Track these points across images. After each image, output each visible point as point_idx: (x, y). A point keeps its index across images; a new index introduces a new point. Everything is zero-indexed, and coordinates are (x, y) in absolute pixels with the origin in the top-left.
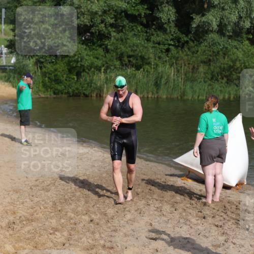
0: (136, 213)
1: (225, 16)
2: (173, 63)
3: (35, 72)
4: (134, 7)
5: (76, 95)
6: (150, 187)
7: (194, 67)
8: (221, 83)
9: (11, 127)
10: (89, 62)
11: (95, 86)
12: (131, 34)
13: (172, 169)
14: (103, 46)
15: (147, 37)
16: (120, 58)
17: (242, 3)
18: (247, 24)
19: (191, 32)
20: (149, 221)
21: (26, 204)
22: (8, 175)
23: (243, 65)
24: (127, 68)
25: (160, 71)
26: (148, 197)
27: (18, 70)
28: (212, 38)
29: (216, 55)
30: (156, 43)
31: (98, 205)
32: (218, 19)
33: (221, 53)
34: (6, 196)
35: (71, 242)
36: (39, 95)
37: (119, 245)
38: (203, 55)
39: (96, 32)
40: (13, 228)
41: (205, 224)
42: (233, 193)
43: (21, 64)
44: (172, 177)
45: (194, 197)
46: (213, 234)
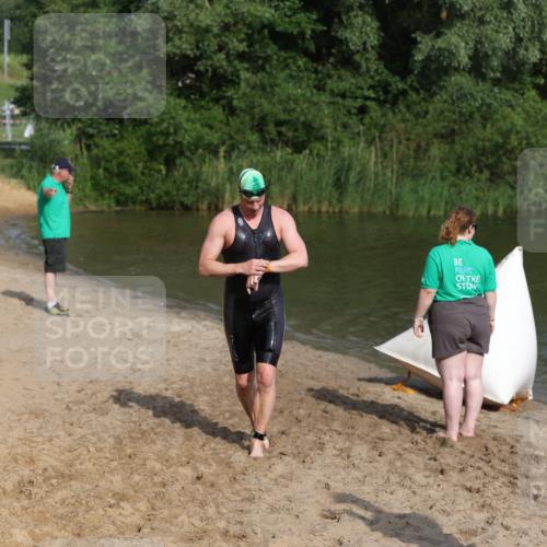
0: (294, 462)
1: (486, 37)
2: (374, 138)
3: (76, 157)
4: (289, 17)
5: (164, 207)
6: (323, 405)
7: (419, 147)
8: (479, 180)
9: (23, 276)
10: (194, 134)
11: (205, 187)
12: (283, 75)
13: (373, 365)
14: (224, 102)
15: (316, 82)
16: (260, 126)
17: (522, 9)
18: (534, 55)
19: (411, 72)
20: (323, 478)
21: (56, 442)
22: (17, 380)
23: (524, 142)
24: (274, 148)
25: (346, 154)
26: (320, 426)
27: (40, 153)
28: (457, 85)
29: (467, 120)
30: (338, 95)
31: (213, 445)
32: (471, 44)
33: (477, 116)
34: (13, 425)
35: (155, 524)
36: (85, 206)
37: (259, 531)
38: (438, 121)
39: (207, 71)
40: (30, 494)
41: (444, 485)
42: (504, 418)
43: (46, 141)
44: (372, 384)
45: (421, 427)
46: (461, 508)
